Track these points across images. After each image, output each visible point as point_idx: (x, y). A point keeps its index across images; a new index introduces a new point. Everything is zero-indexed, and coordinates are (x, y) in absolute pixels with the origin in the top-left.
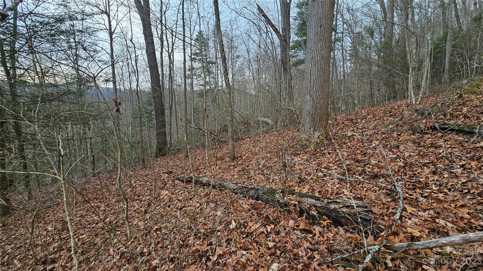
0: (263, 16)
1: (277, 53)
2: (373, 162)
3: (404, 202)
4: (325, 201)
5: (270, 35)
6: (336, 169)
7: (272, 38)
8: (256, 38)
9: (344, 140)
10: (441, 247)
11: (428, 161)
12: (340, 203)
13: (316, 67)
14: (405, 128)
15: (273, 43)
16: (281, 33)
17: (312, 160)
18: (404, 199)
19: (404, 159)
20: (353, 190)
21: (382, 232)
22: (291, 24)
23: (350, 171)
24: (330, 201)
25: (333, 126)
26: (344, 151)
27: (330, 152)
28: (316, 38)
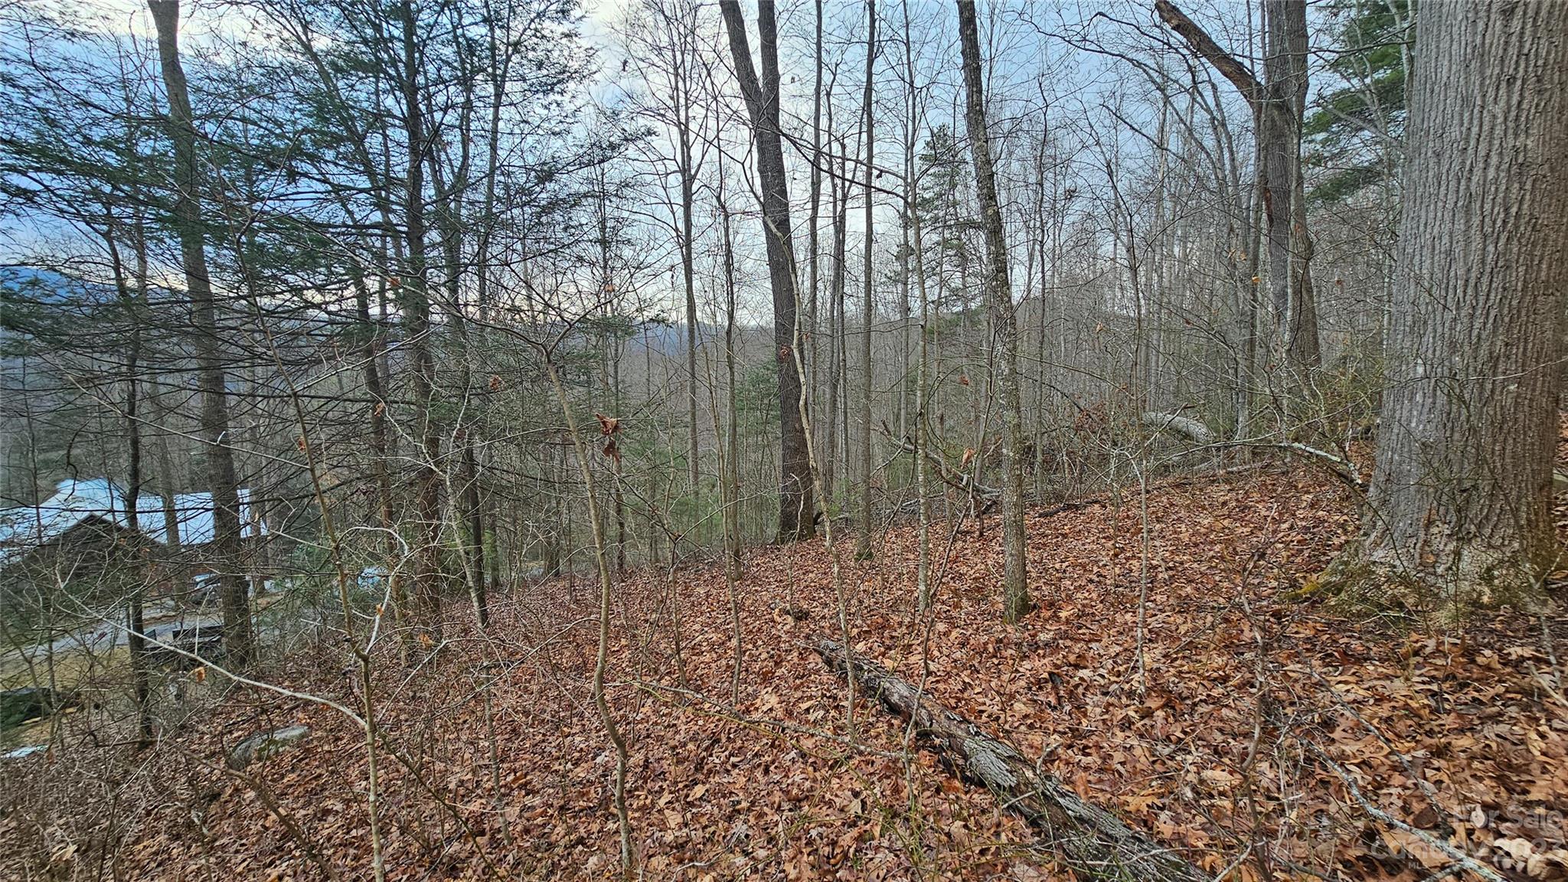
1: (1240, 156)
5: (1208, 95)
7: (1218, 105)
8: (1144, 114)
15: (1218, 124)
16: (1261, 78)
22: (1310, 31)
28: (1475, 76)
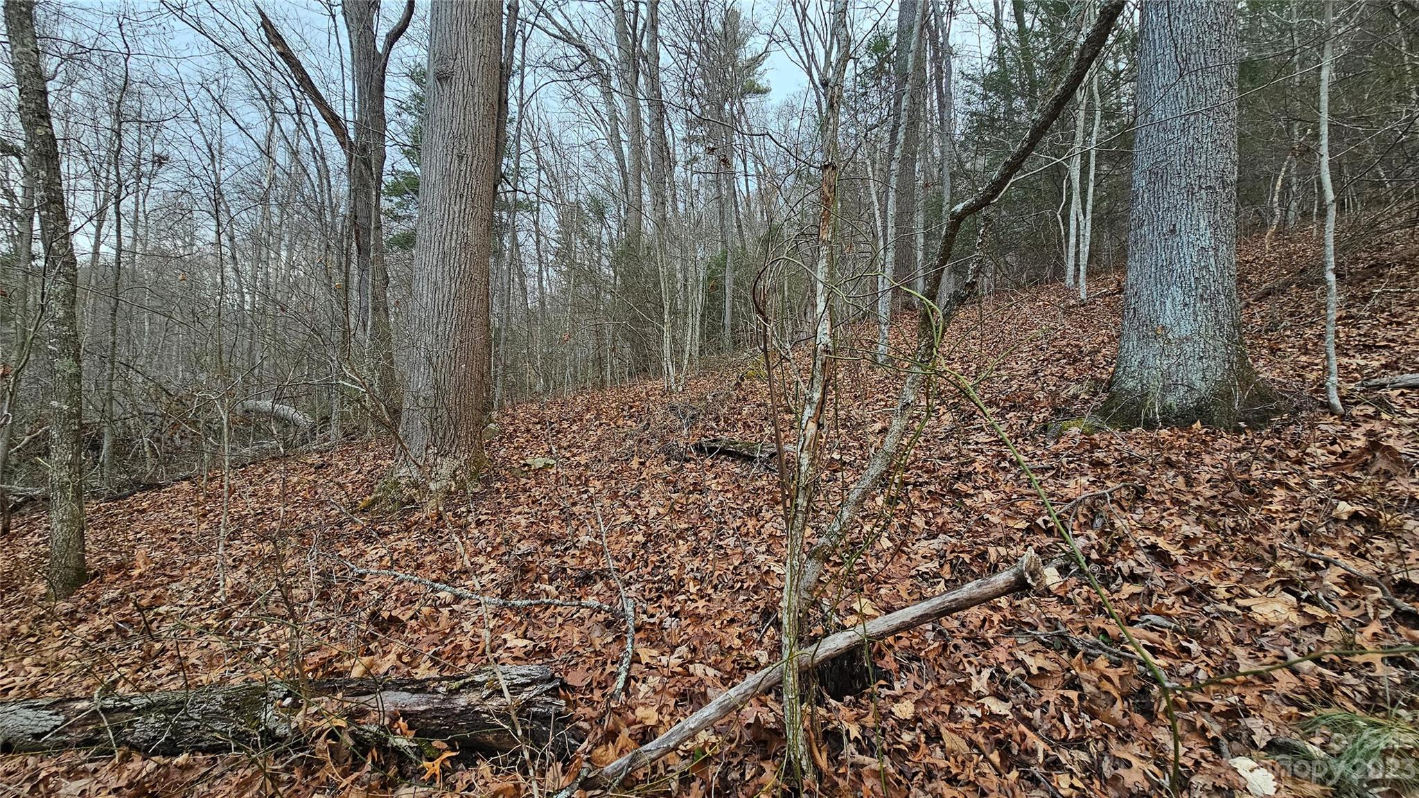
0: (281, 54)
2: (584, 539)
3: (638, 636)
4: (441, 689)
6: (493, 571)
9: (524, 480)
10: (692, 737)
11: (686, 526)
12: (482, 684)
13: (447, 268)
14: (654, 447)
17: (425, 551)
18: (638, 630)
19: (645, 524)
20: (531, 629)
21: (582, 741)
23: (528, 572)
24: (455, 685)
25: (501, 438)
26: (520, 513)
27: (483, 518)
28: (446, 186)
